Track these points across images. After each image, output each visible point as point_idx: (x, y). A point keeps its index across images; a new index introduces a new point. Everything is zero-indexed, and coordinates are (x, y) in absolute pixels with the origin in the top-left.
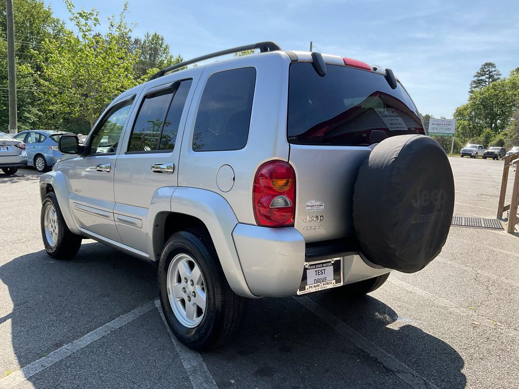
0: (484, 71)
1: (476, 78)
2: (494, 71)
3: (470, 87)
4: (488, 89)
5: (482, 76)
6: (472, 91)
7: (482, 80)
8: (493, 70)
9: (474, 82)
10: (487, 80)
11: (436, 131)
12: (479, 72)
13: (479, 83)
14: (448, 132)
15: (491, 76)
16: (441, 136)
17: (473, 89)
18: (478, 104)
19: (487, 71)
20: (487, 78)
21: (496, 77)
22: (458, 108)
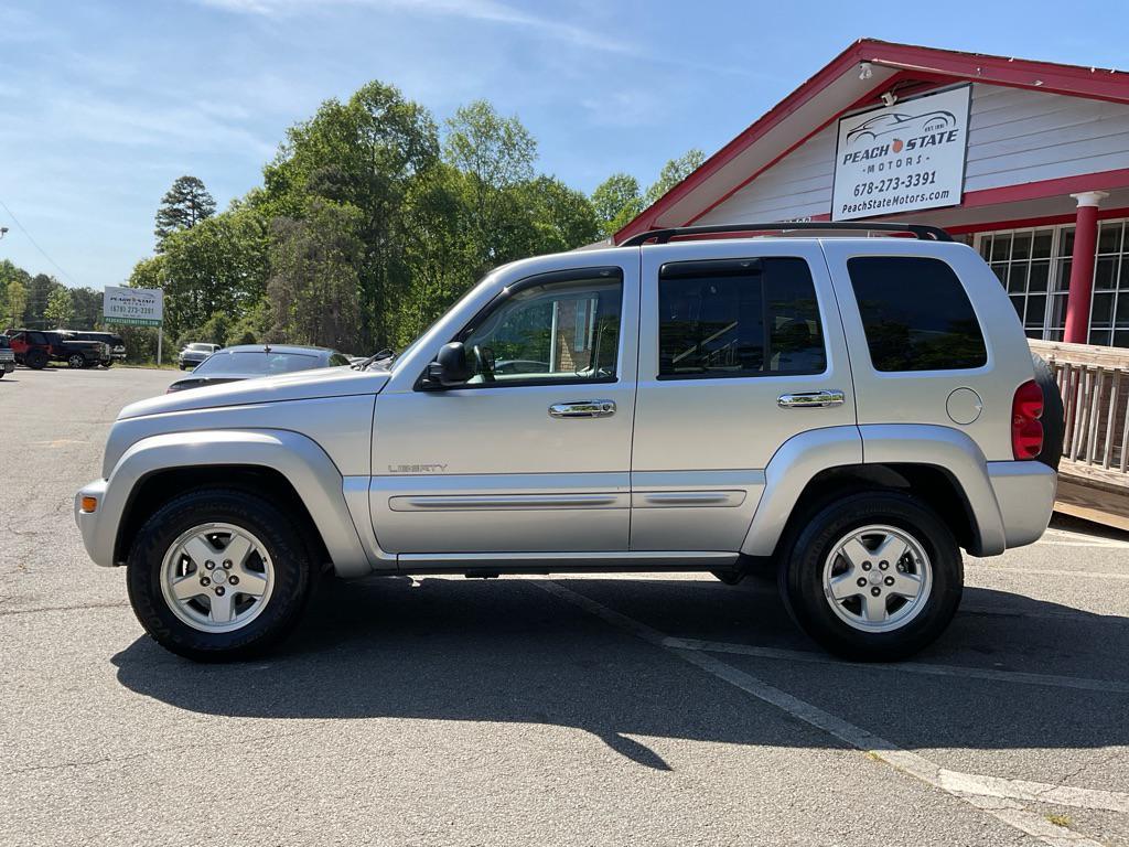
0: (182, 193)
1: (167, 205)
2: (202, 195)
3: (156, 222)
4: (200, 231)
5: (180, 202)
6: (163, 231)
7: (179, 211)
8: (200, 192)
9: (164, 212)
10: (190, 211)
11: (119, 314)
12: (172, 193)
13: (174, 216)
14: (147, 317)
15: (196, 206)
16: (127, 326)
17: (165, 229)
18: (183, 260)
19: (188, 194)
20: (189, 208)
21: (206, 207)
22: (139, 266)
